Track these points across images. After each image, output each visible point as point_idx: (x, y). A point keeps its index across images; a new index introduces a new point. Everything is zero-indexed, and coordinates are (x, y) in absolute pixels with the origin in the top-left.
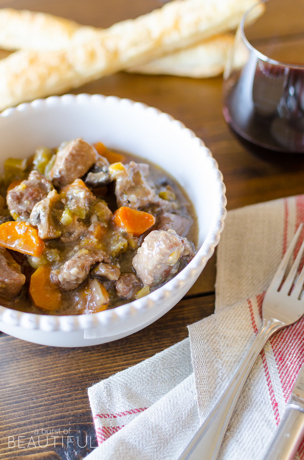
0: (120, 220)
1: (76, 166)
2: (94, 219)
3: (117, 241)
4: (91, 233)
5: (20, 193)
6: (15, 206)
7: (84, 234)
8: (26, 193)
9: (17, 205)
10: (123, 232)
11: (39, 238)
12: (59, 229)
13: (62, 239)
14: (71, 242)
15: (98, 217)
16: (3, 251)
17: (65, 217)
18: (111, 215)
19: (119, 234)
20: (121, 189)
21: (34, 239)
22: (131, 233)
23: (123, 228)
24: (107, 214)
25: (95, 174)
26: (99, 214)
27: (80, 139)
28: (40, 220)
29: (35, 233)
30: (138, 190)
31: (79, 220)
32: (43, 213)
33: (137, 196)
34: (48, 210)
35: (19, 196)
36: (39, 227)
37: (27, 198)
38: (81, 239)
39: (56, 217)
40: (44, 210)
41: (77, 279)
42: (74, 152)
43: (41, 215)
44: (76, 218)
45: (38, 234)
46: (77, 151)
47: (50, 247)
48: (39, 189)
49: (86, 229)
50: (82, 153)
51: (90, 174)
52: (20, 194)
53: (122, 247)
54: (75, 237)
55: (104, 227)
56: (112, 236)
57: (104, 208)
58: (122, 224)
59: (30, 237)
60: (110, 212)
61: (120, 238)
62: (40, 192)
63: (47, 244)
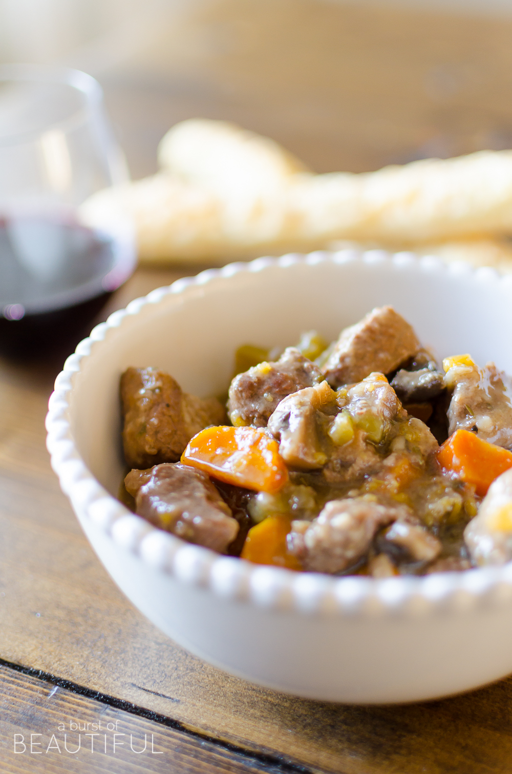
0: (453, 452)
1: (376, 352)
2: (399, 445)
3: (442, 495)
4: (390, 470)
5: (257, 378)
6: (243, 403)
7: (373, 471)
8: (269, 380)
9: (247, 402)
10: (455, 479)
11: (280, 458)
12: (323, 449)
13: (327, 473)
14: (344, 482)
15: (407, 441)
16: (203, 478)
17: (340, 424)
18: (434, 445)
19: (447, 483)
20: (461, 402)
21: (269, 457)
22: (472, 482)
23: (457, 470)
24: (427, 442)
25: (411, 373)
26: (410, 437)
27: (390, 307)
28: (288, 424)
29: (275, 447)
30: (498, 411)
31: (368, 441)
32: (298, 411)
33: (494, 421)
34: (306, 409)
35: (255, 382)
36: (283, 436)
37: (269, 390)
38: (365, 479)
39: (321, 425)
40: (300, 406)
41: (346, 543)
42: (376, 326)
43: (292, 416)
44: (363, 434)
45: (278, 449)
46: (381, 325)
47: (297, 482)
48: (296, 378)
49: (378, 460)
50: (391, 331)
51: (402, 371)
52: (257, 380)
53: (449, 508)
54: (353, 474)
55: (418, 464)
56: (430, 485)
57: (420, 430)
58: (455, 460)
59: (261, 452)
60: (432, 439)
61: (447, 490)
62: (298, 382)
63: (294, 474)
